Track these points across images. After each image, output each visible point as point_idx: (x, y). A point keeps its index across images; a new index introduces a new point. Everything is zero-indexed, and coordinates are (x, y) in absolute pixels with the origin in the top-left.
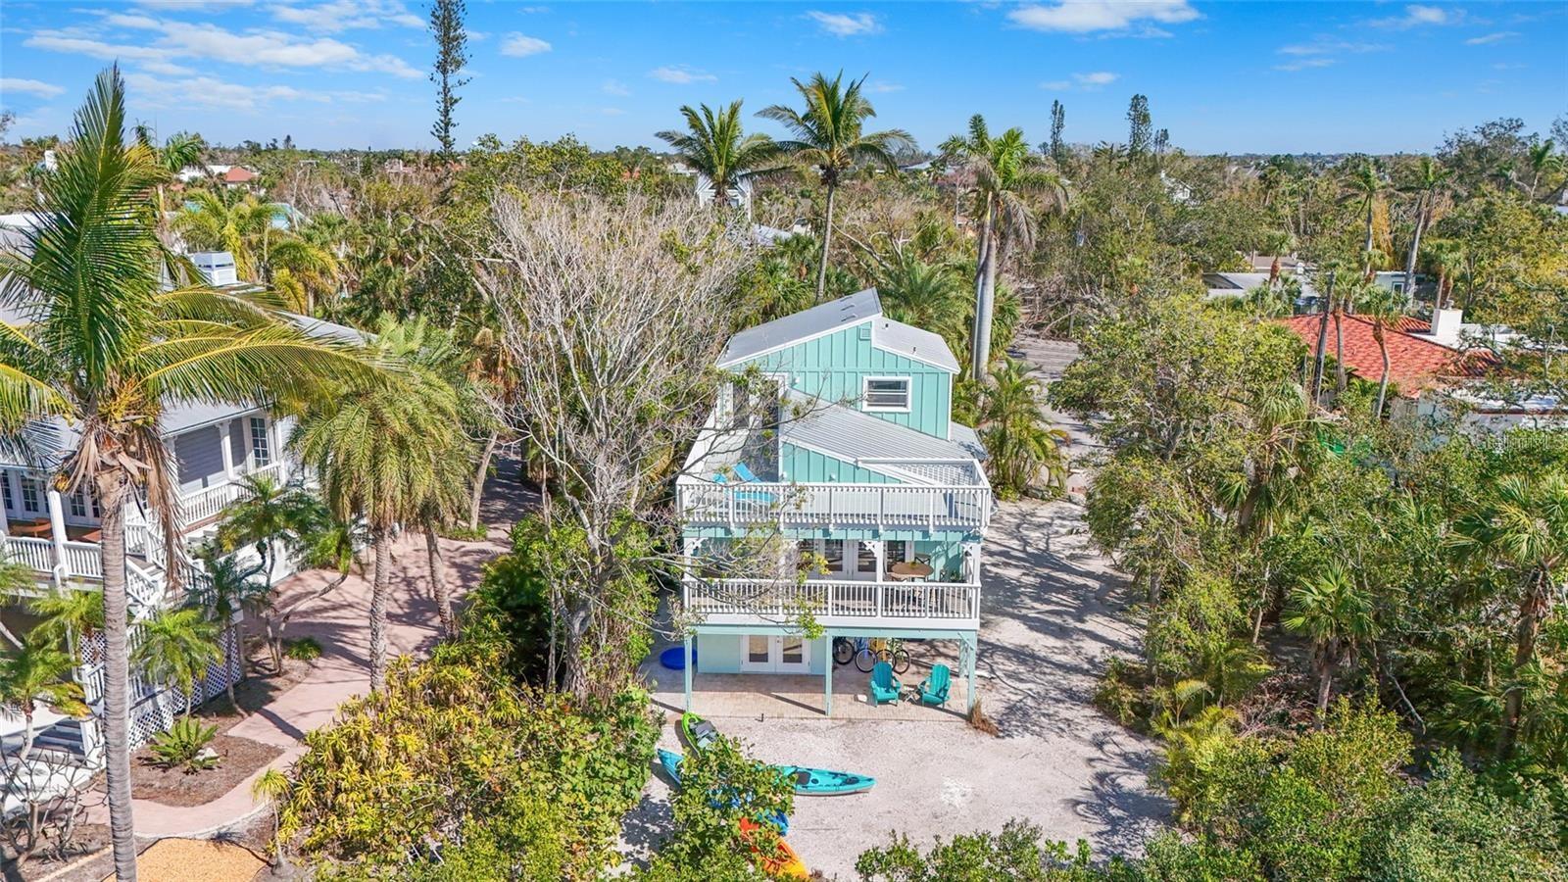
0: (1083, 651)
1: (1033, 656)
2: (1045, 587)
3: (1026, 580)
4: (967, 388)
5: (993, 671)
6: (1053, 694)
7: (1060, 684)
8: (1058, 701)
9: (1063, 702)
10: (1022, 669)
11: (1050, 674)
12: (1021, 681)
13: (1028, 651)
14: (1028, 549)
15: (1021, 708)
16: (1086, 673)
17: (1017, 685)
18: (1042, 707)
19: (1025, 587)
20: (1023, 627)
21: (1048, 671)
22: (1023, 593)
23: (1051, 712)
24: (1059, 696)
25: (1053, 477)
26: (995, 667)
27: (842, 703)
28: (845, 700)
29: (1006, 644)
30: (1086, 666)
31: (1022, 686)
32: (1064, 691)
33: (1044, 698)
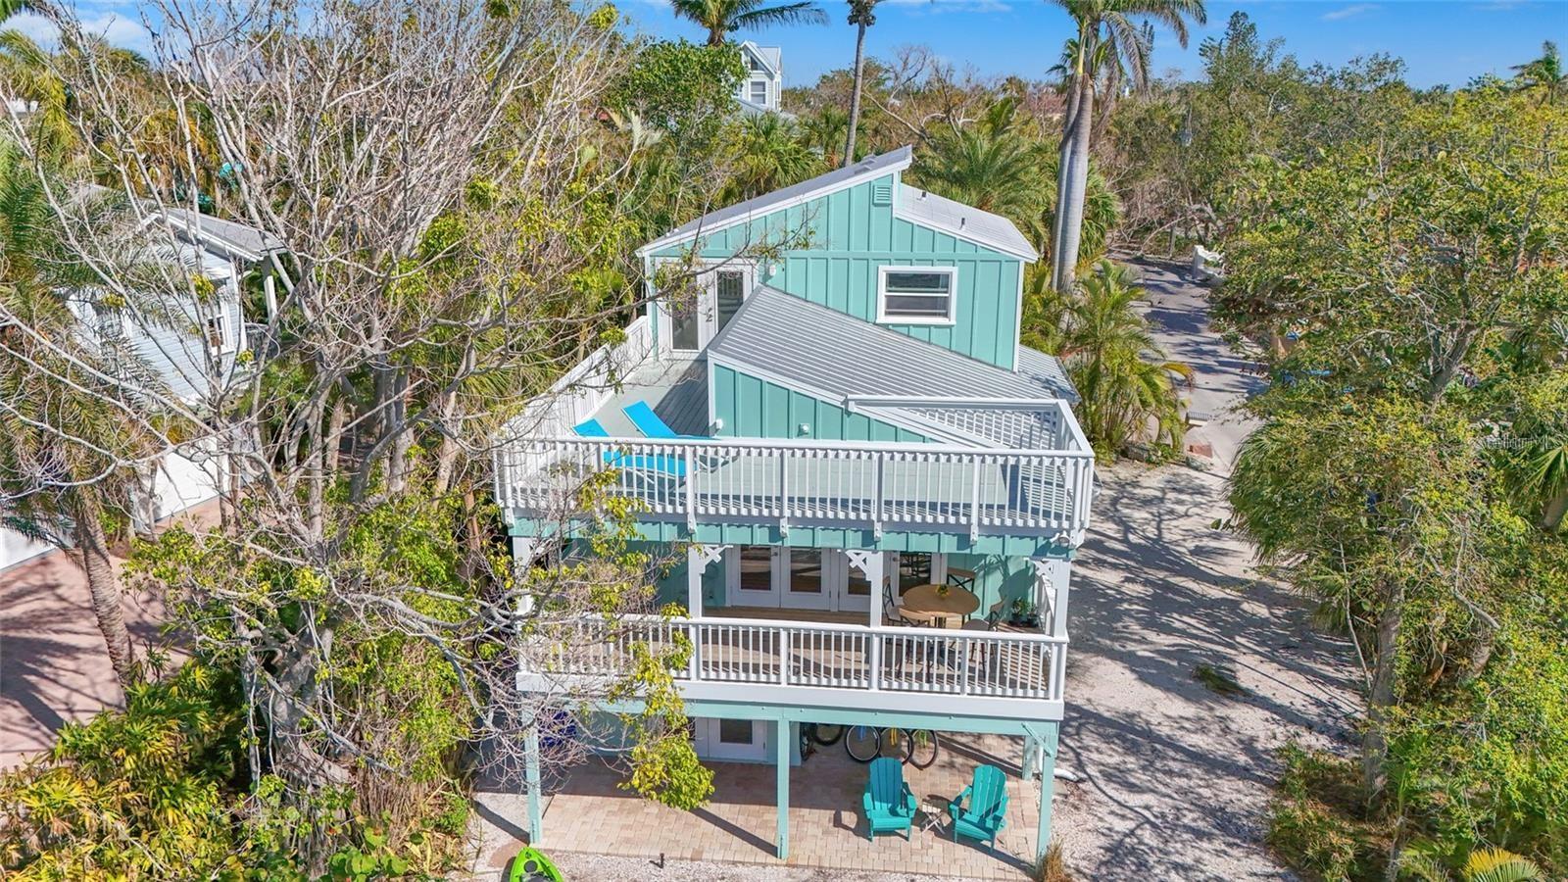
0: (1233, 726)
1: (1149, 735)
2: (1162, 605)
3: (1131, 589)
4: (1045, 304)
5: (1080, 766)
6: (1188, 819)
7: (1200, 797)
8: (1199, 835)
9: (1210, 837)
10: (1132, 762)
11: (1180, 775)
12: (1132, 788)
13: (1140, 723)
14: (1132, 537)
15: (1132, 851)
16: (1243, 773)
17: (1124, 796)
18: (1171, 847)
19: (1130, 601)
20: (1130, 676)
21: (1176, 766)
22: (1127, 613)
23: (1189, 861)
24: (1201, 824)
25: (1165, 430)
26: (1085, 754)
27: (812, 830)
28: (817, 823)
29: (1102, 710)
30: (1242, 759)
31: (1135, 800)
32: (1208, 811)
33: (1174, 827)
